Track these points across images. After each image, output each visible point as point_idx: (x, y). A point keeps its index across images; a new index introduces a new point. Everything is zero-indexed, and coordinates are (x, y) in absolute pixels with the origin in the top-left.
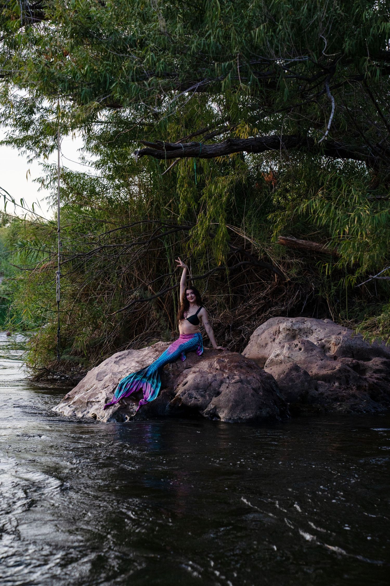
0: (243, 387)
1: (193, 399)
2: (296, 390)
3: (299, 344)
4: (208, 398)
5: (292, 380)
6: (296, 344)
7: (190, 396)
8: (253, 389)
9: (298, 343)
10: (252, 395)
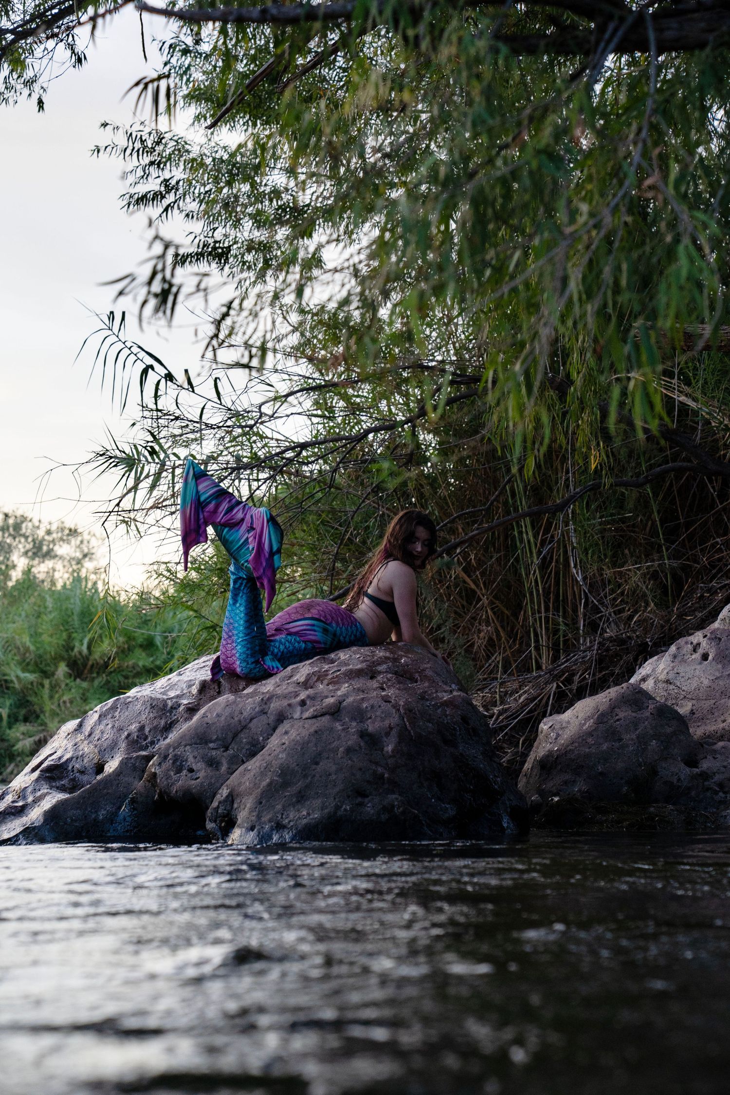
0: (331, 730)
1: (184, 772)
2: (620, 765)
3: (704, 643)
4: (224, 768)
5: (613, 735)
6: (695, 642)
7: (179, 764)
8: (363, 734)
9: (701, 639)
10: (349, 750)
